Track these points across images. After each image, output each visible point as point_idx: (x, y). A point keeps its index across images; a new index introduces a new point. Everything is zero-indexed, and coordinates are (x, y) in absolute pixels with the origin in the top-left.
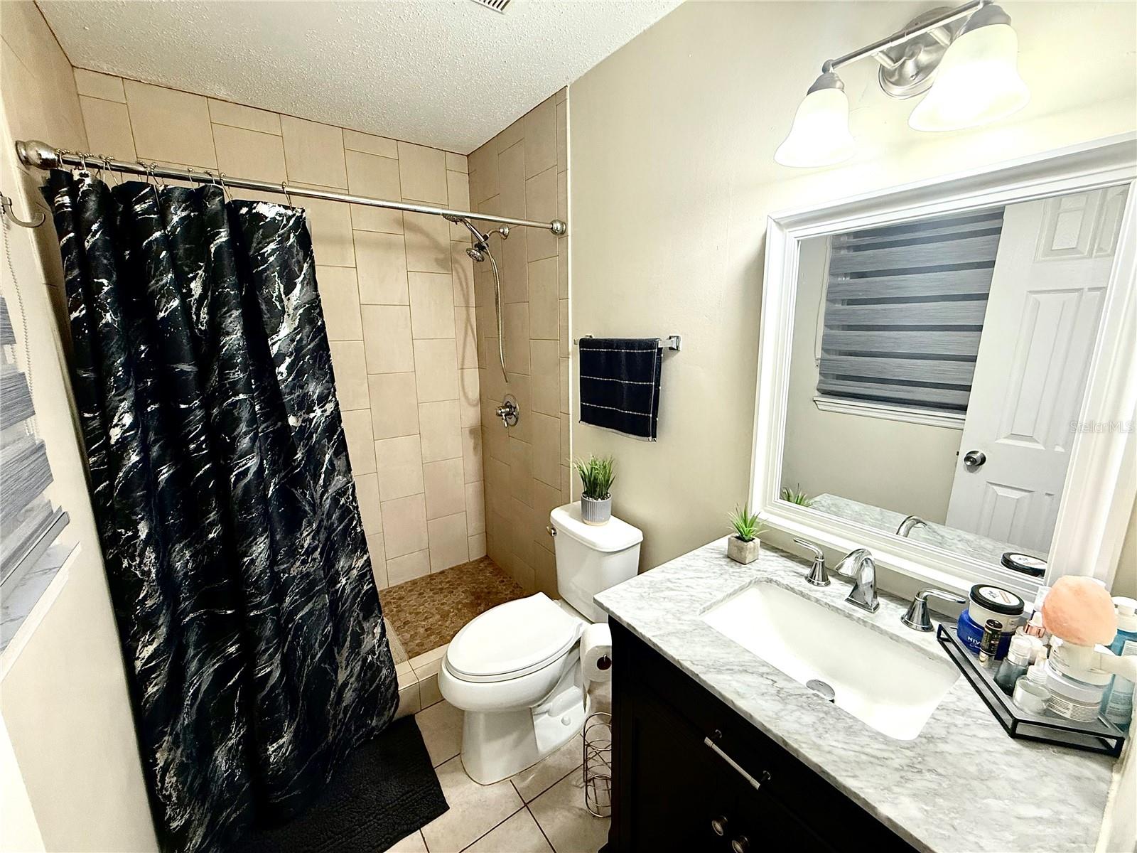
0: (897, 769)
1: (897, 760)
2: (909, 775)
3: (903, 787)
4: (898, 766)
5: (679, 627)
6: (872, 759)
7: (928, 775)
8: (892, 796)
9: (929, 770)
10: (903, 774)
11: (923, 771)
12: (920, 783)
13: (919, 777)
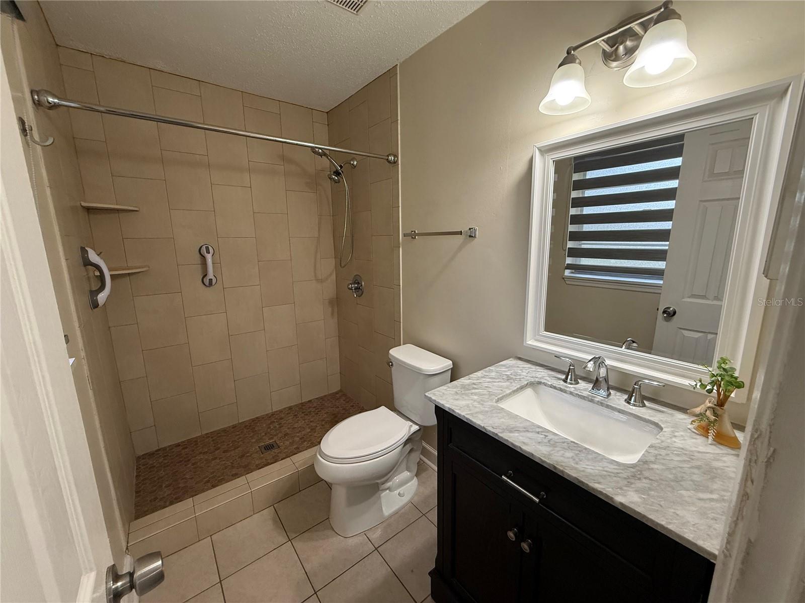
0: (625, 478)
1: (626, 474)
2: (633, 481)
3: (629, 487)
4: (626, 477)
5: (482, 409)
6: (609, 474)
7: (644, 481)
8: (623, 491)
9: (645, 478)
10: (629, 480)
11: (642, 478)
12: (639, 484)
13: (639, 482)
